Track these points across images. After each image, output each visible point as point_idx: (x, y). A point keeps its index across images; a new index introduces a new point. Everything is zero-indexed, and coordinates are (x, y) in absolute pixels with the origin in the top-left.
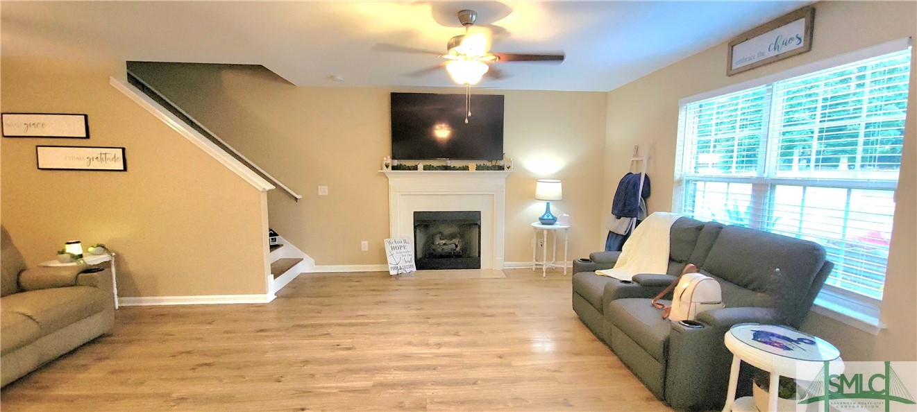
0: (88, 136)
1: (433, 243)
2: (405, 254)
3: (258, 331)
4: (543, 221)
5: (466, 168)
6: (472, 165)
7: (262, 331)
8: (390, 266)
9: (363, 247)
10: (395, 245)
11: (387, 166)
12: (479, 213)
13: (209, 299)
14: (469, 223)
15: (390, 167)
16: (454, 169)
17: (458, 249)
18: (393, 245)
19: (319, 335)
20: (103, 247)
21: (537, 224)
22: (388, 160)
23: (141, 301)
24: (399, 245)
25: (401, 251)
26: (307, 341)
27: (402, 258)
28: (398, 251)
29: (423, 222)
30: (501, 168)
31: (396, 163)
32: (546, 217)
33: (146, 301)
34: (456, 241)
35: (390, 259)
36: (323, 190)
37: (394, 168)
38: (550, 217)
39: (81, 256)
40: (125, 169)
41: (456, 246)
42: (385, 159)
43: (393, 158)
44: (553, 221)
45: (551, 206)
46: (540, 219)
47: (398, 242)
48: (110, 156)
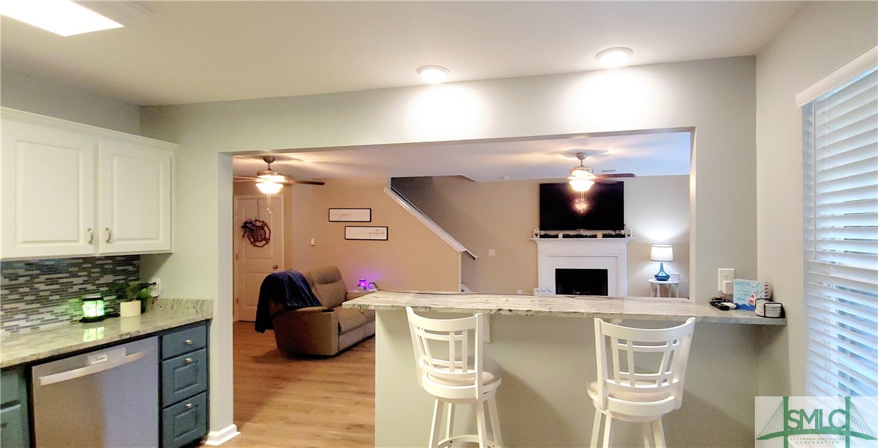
0: (370, 221)
4: (658, 278)
5: (595, 236)
6: (600, 233)
9: (518, 293)
11: (536, 235)
12: (606, 271)
15: (539, 236)
16: (586, 237)
20: (374, 284)
21: (654, 280)
22: (537, 231)
24: (544, 293)
29: (563, 276)
30: (623, 236)
31: (543, 233)
32: (660, 275)
36: (492, 252)
37: (541, 237)
38: (664, 275)
40: (387, 240)
42: (535, 230)
43: (542, 228)
44: (667, 278)
45: (665, 265)
46: (656, 276)
47: (544, 291)
48: (380, 231)
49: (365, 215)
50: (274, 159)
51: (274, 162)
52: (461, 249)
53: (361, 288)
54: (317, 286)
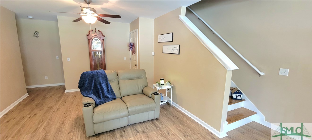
0: (172, 41)
20: (170, 82)
23: (177, 106)
33: (179, 107)
36: (284, 72)
39: (163, 84)
40: (179, 54)
48: (176, 48)
49: (168, 38)
50: (90, 2)
52: (234, 67)
53: (158, 84)
54: (121, 81)
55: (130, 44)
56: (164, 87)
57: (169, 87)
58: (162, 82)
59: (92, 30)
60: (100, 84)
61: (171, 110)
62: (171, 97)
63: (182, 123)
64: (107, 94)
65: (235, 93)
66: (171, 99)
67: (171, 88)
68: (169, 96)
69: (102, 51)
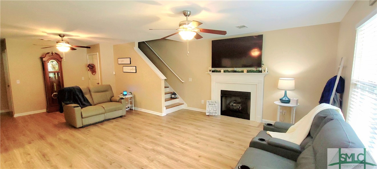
0: (130, 64)
1: (229, 105)
2: (214, 107)
3: (149, 124)
4: (282, 101)
5: (242, 72)
6: (245, 70)
7: (150, 124)
8: (207, 111)
9: (202, 102)
10: (211, 103)
11: (210, 71)
12: (250, 93)
13: (150, 112)
14: (245, 97)
15: (211, 71)
16: (237, 72)
17: (240, 108)
18: (210, 103)
19: (161, 129)
20: (131, 93)
21: (278, 103)
22: (211, 68)
23: (138, 109)
24: (212, 103)
25: (213, 106)
26: (155, 130)
27: (213, 109)
28: (212, 106)
29: (225, 94)
30: (261, 72)
31: (213, 69)
32: (284, 99)
33: (139, 109)
34: (240, 105)
35: (207, 108)
36: (190, 80)
37: (213, 71)
38: (287, 99)
39: (126, 95)
40: (136, 72)
41: (240, 107)
42: (209, 68)
43: (213, 67)
44: (288, 102)
45: (288, 92)
46: (280, 100)
47: (212, 102)
48: (134, 69)
49: (127, 61)
50: (64, 36)
51: (65, 37)
52: (164, 78)
53: (122, 94)
54: (92, 94)
55: (90, 65)
56: (127, 97)
57: (131, 96)
58: (125, 93)
59: (48, 53)
60: (78, 96)
61: (134, 111)
62: (133, 104)
63: (141, 115)
64: (84, 103)
65: (173, 94)
66: (133, 105)
67: (132, 97)
68: (131, 103)
69: (60, 71)
